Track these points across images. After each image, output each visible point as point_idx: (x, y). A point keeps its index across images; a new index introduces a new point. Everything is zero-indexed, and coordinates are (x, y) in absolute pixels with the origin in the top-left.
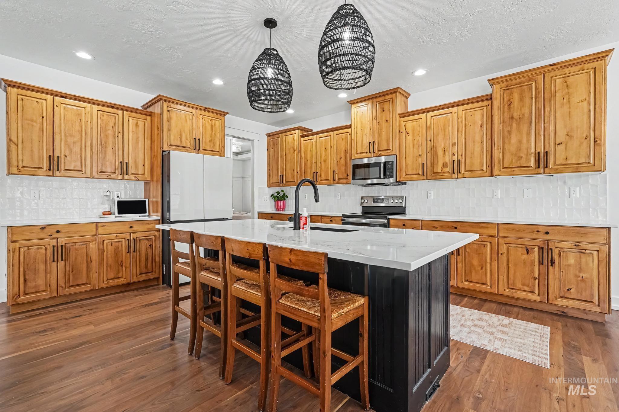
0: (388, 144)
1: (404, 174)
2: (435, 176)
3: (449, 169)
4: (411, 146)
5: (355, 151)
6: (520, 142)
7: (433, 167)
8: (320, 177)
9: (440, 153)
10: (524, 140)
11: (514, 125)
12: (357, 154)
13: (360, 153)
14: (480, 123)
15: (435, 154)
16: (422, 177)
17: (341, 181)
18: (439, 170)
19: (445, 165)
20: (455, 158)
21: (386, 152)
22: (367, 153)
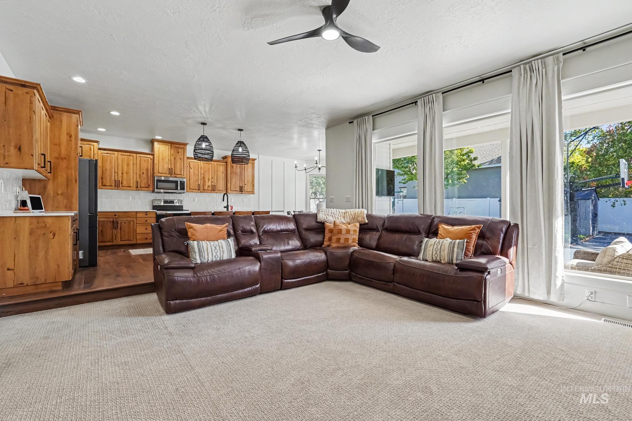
0: (181, 171)
1: (188, 188)
2: (204, 191)
3: (210, 189)
4: (193, 175)
5: (157, 171)
6: (236, 182)
7: (203, 187)
8: (122, 184)
9: (207, 180)
10: (237, 181)
11: (234, 175)
12: (159, 173)
13: (161, 173)
14: (222, 171)
15: (204, 181)
16: (198, 191)
17: (143, 189)
18: (206, 189)
19: (209, 187)
20: (213, 184)
21: (180, 175)
22: (166, 174)
